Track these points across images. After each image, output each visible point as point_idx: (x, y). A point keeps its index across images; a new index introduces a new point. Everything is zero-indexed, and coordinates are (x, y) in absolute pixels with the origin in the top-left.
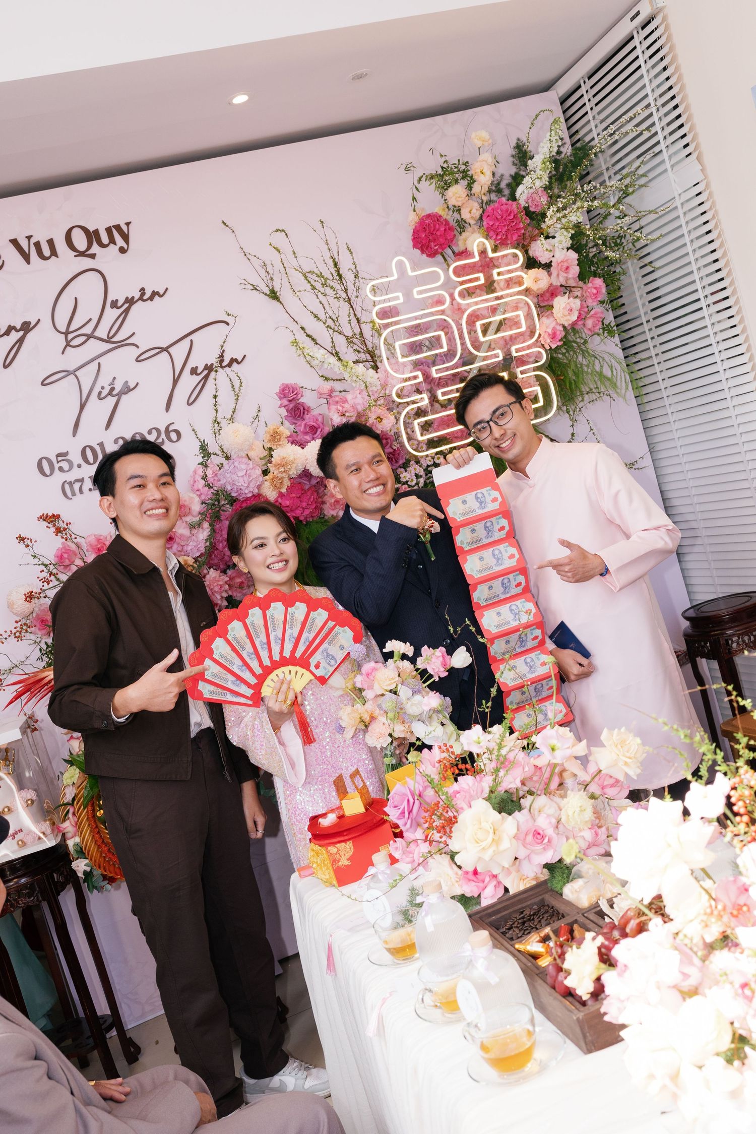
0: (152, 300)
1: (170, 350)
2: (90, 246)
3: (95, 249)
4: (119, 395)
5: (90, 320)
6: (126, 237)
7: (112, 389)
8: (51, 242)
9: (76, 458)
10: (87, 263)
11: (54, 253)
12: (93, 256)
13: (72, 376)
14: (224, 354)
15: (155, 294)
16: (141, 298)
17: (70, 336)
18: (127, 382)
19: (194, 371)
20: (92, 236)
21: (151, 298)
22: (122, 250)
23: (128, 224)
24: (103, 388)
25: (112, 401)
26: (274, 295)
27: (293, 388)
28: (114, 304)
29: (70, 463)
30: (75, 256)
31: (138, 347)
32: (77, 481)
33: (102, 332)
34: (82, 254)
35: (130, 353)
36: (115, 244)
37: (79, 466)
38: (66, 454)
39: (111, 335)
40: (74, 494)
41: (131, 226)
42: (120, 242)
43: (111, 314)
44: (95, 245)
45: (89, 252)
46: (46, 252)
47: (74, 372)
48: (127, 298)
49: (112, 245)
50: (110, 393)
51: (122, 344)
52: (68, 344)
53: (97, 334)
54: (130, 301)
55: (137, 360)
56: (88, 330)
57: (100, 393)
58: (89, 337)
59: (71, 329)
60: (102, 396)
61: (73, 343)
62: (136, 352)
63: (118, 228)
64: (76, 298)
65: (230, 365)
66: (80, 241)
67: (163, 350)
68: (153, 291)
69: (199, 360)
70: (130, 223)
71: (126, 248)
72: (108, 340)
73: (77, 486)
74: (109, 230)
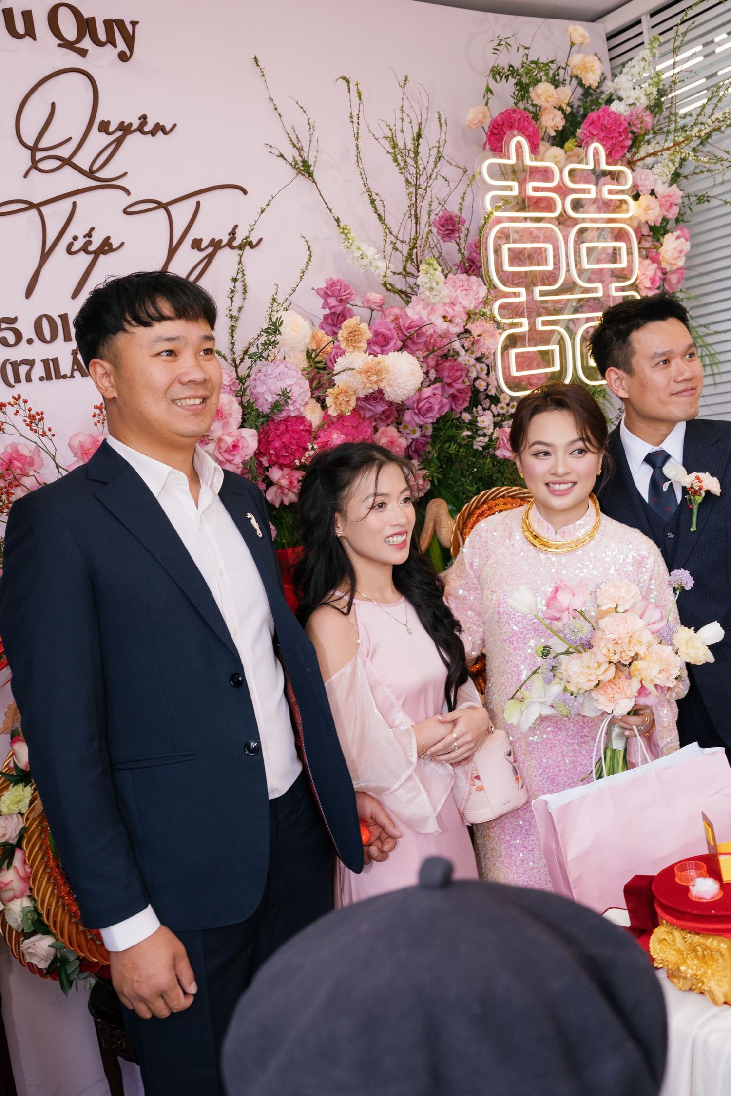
0: (153, 136)
1: (171, 208)
2: (80, 38)
3: (87, 43)
4: (97, 254)
5: (70, 139)
6: (130, 41)
7: (89, 243)
8: (27, 16)
9: (28, 331)
10: (72, 59)
11: (30, 31)
12: (83, 53)
13: (34, 213)
14: (237, 231)
15: (159, 128)
16: (140, 129)
17: (39, 155)
18: (108, 238)
19: (197, 244)
20: (86, 25)
21: (153, 133)
22: (123, 57)
23: (134, 24)
24: (75, 238)
25: (86, 259)
26: (305, 169)
27: (345, 286)
28: (104, 127)
29: (18, 336)
30: (59, 45)
31: (128, 193)
32: (24, 362)
33: (83, 160)
34: (67, 45)
35: (115, 199)
36: (115, 46)
37: (30, 341)
38: (15, 320)
39: (95, 167)
40: (18, 380)
41: (137, 27)
42: (122, 46)
43: (98, 141)
44: (87, 38)
45: (79, 45)
46: (20, 28)
47: (37, 206)
48: (123, 123)
49: (109, 46)
50: (85, 249)
51: (107, 184)
52: (35, 165)
53: (75, 160)
54: (125, 129)
55: (125, 212)
56: (65, 152)
57: (70, 245)
58: (67, 162)
59: (42, 145)
60: (74, 249)
61: (41, 165)
62: (124, 200)
63: (120, 24)
64: (53, 105)
65: (241, 247)
66: (69, 27)
67: (160, 205)
68: (158, 124)
69: (204, 231)
70: (137, 23)
71: (128, 53)
72: (90, 174)
73: (23, 370)
74: (108, 24)
